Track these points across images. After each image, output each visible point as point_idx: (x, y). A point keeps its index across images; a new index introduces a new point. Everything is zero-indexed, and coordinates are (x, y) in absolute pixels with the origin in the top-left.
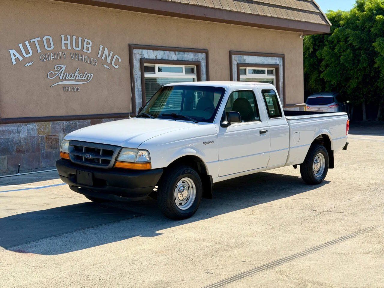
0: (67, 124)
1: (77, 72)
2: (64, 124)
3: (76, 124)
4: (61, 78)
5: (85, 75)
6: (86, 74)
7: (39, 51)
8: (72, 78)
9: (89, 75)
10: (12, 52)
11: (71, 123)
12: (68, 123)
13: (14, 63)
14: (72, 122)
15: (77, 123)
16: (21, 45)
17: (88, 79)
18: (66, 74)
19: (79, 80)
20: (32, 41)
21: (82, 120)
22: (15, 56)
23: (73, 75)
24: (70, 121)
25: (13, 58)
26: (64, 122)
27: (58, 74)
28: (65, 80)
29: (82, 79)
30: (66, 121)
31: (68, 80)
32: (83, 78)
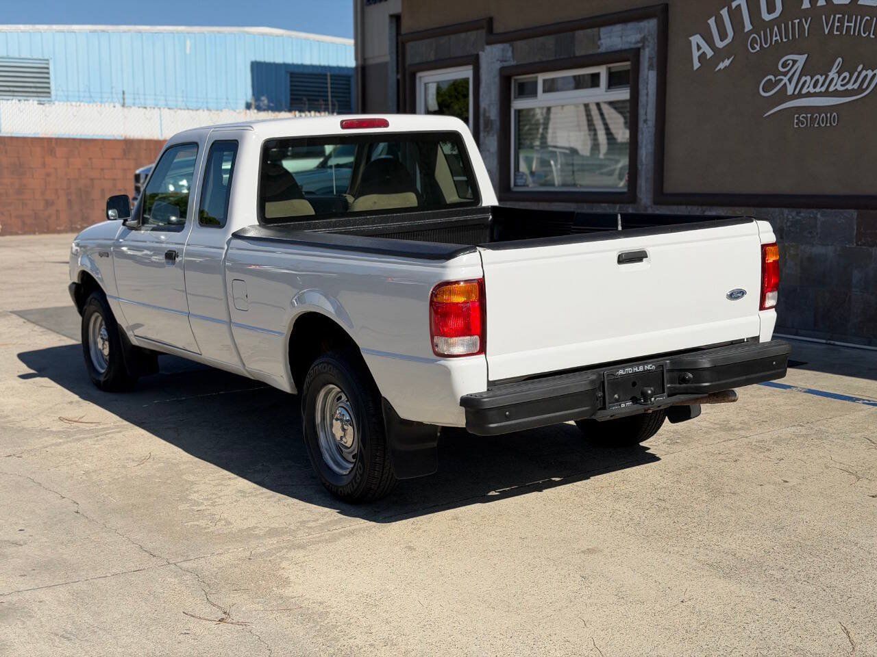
0: (790, 217)
1: (834, 70)
2: (785, 215)
3: (815, 218)
4: (790, 91)
5: (856, 74)
6: (860, 73)
7: (748, 27)
8: (817, 90)
9: (867, 75)
10: (696, 39)
11: (802, 214)
12: (794, 214)
13: (696, 65)
14: (804, 213)
15: (819, 216)
16: (712, 22)
17: (864, 86)
18: (804, 79)
19: (836, 94)
20: (734, 5)
21: (832, 208)
22: (699, 48)
23: (821, 79)
24: (802, 210)
25: (696, 54)
26: (786, 211)
27: (785, 79)
28: (800, 96)
29: (845, 88)
30: (790, 210)
31: (809, 95)
32: (850, 87)
